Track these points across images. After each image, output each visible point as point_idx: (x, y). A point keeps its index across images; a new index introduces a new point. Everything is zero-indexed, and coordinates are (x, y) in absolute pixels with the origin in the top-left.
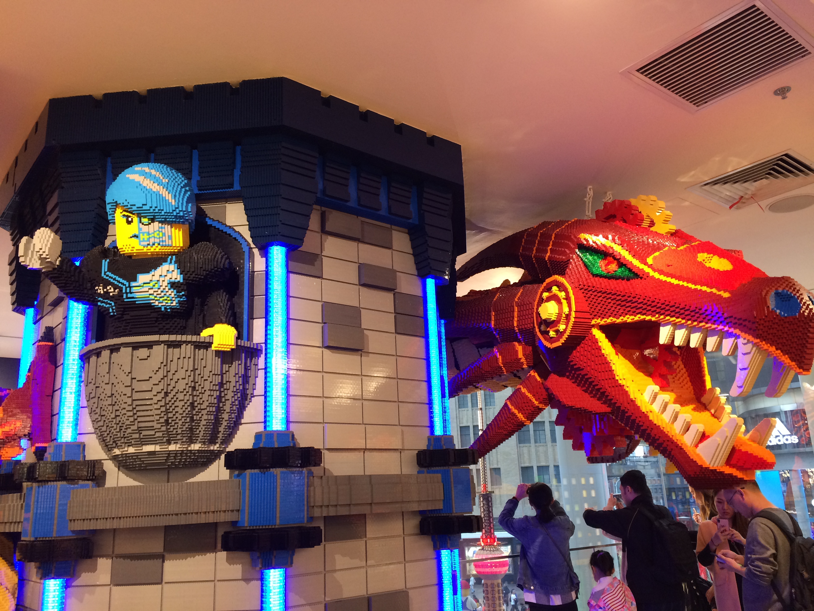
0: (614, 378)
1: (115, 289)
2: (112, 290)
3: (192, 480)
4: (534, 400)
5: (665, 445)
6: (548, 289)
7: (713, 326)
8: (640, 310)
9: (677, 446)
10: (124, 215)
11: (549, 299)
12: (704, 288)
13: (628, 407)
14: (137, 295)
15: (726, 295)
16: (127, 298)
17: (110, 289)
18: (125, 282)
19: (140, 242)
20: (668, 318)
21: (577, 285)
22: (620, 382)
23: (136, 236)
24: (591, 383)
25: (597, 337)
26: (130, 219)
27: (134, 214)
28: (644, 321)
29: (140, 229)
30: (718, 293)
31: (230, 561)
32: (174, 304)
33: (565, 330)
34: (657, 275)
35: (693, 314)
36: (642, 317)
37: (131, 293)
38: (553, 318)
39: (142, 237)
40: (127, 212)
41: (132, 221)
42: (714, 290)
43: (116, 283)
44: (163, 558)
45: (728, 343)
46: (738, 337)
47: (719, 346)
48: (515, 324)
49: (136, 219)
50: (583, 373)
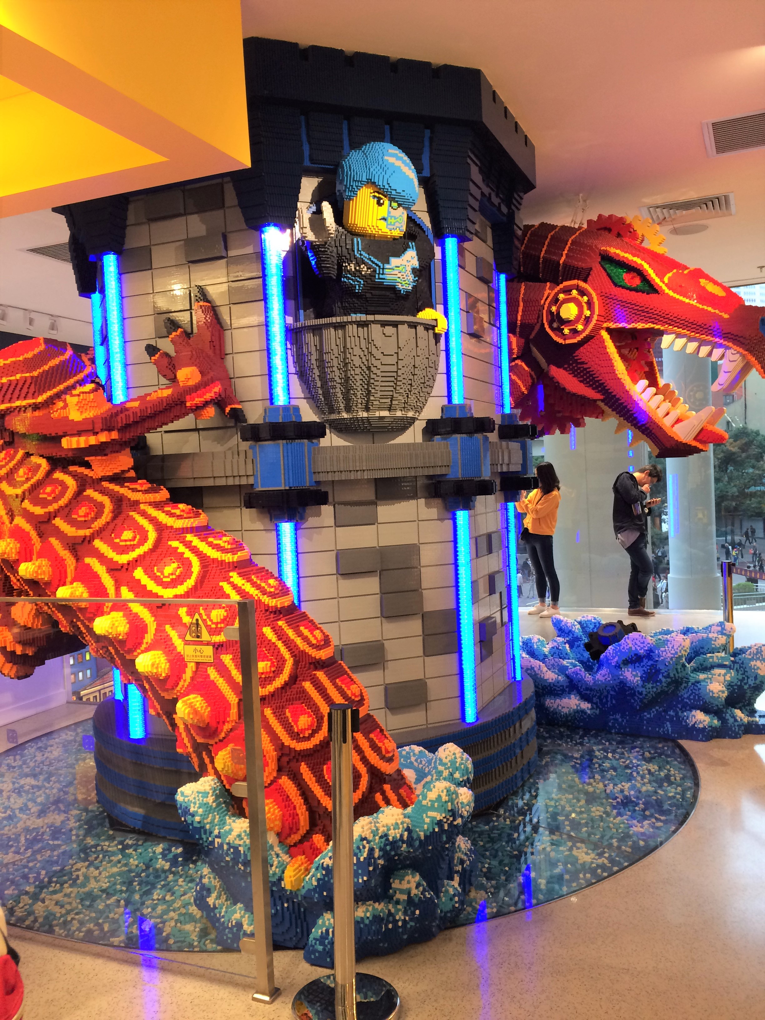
0: (614, 373)
1: (368, 269)
2: (365, 269)
3: (392, 442)
4: (522, 386)
5: (648, 425)
6: (567, 291)
7: (712, 339)
8: (653, 320)
9: (658, 426)
10: (374, 197)
11: (566, 301)
12: (710, 309)
13: (623, 395)
14: (388, 277)
15: (726, 316)
16: (379, 278)
17: (364, 268)
18: (380, 264)
19: (387, 225)
20: (676, 328)
21: (599, 292)
22: (619, 376)
23: (384, 219)
24: (591, 375)
25: (604, 337)
26: (382, 201)
27: (386, 197)
28: (653, 328)
29: (389, 212)
30: (720, 314)
31: (428, 505)
32: (410, 288)
33: (583, 331)
34: (671, 293)
35: (698, 328)
36: (652, 326)
37: (383, 274)
38: (572, 318)
39: (389, 220)
40: (379, 193)
41: (383, 204)
42: (717, 311)
43: (370, 263)
44: (376, 504)
45: (717, 352)
46: (727, 348)
47: (710, 354)
48: (519, 318)
49: (387, 202)
50: (585, 366)
